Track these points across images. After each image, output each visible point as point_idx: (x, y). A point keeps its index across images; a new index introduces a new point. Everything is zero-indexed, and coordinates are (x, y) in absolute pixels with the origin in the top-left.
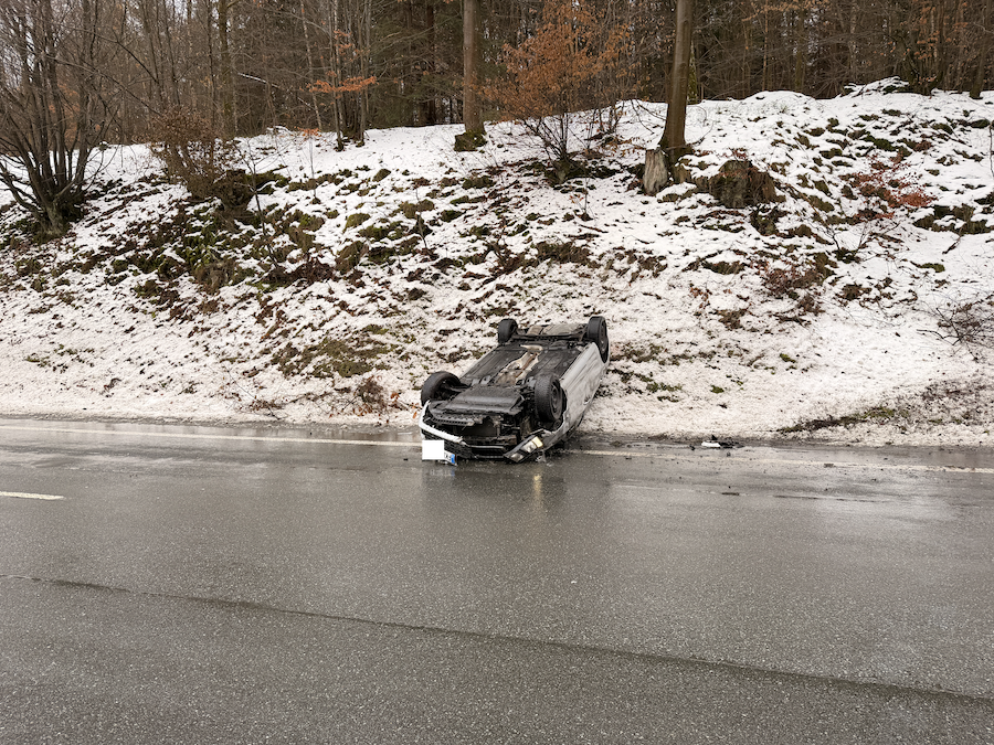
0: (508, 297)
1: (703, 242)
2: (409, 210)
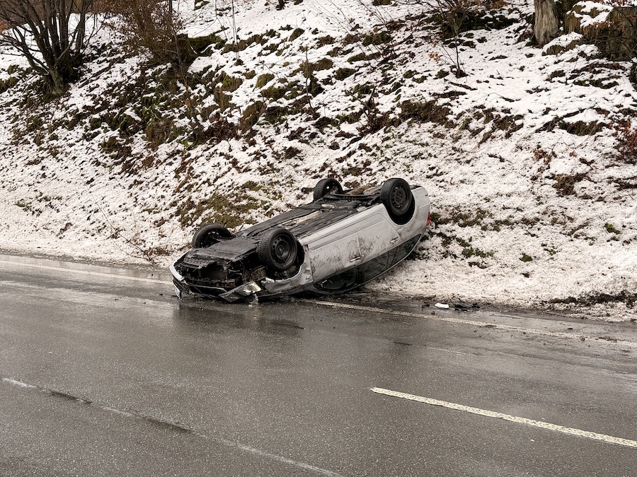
2: (308, 69)
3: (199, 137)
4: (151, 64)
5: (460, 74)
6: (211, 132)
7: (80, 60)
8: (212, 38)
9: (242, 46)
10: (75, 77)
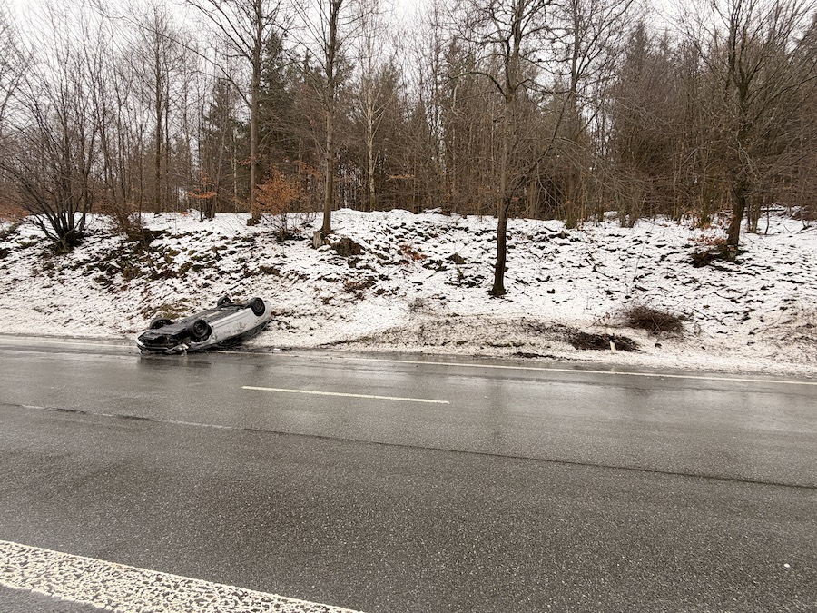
0: (243, 288)
1: (326, 269)
2: (215, 249)
3: (155, 277)
4: (127, 241)
5: (285, 257)
6: (162, 275)
7: (81, 236)
8: (164, 232)
9: (180, 236)
10: (78, 244)
